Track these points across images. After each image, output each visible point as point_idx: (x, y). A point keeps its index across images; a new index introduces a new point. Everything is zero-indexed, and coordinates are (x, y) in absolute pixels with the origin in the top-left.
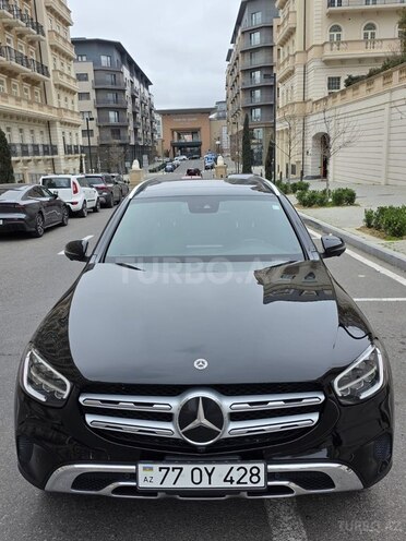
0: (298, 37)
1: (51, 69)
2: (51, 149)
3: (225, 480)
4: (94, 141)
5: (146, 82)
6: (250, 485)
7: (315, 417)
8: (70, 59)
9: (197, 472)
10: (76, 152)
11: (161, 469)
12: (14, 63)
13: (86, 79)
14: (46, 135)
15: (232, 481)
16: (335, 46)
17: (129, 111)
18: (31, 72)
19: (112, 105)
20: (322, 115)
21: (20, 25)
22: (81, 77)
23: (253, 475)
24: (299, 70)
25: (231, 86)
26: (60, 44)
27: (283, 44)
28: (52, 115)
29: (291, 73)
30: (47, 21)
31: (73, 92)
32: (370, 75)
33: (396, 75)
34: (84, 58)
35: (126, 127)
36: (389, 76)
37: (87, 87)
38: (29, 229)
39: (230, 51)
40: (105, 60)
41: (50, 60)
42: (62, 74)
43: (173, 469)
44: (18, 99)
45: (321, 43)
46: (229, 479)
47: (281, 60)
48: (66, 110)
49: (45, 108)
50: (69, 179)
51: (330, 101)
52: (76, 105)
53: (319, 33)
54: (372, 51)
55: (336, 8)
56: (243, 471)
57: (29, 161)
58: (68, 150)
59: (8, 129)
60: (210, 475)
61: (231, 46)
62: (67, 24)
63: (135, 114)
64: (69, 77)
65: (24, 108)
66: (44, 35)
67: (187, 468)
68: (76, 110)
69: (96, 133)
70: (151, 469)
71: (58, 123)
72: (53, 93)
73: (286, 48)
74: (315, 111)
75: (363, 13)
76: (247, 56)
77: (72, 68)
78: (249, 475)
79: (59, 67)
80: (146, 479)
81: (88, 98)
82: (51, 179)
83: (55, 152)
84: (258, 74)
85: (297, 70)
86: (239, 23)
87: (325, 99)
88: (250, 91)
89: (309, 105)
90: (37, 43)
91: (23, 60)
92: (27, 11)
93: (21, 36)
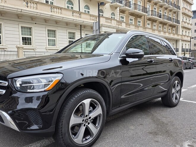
1: (181, 21)
8: (190, 17)
10: (187, 51)
12: (166, 20)
18: (172, 23)
21: (170, 7)
26: (186, 12)
28: (179, 37)
30: (182, 5)
31: (190, 29)
41: (181, 18)
42: (185, 22)
48: (185, 36)
58: (183, 50)
62: (191, 4)
64: (188, 24)
65: (166, 35)
66: (180, 9)
68: (190, 36)
71: (180, 41)
72: (180, 30)
77: (191, 20)
83: (178, 51)
90: (177, 13)
91: (169, 19)
92: (175, 2)
93: (171, 11)
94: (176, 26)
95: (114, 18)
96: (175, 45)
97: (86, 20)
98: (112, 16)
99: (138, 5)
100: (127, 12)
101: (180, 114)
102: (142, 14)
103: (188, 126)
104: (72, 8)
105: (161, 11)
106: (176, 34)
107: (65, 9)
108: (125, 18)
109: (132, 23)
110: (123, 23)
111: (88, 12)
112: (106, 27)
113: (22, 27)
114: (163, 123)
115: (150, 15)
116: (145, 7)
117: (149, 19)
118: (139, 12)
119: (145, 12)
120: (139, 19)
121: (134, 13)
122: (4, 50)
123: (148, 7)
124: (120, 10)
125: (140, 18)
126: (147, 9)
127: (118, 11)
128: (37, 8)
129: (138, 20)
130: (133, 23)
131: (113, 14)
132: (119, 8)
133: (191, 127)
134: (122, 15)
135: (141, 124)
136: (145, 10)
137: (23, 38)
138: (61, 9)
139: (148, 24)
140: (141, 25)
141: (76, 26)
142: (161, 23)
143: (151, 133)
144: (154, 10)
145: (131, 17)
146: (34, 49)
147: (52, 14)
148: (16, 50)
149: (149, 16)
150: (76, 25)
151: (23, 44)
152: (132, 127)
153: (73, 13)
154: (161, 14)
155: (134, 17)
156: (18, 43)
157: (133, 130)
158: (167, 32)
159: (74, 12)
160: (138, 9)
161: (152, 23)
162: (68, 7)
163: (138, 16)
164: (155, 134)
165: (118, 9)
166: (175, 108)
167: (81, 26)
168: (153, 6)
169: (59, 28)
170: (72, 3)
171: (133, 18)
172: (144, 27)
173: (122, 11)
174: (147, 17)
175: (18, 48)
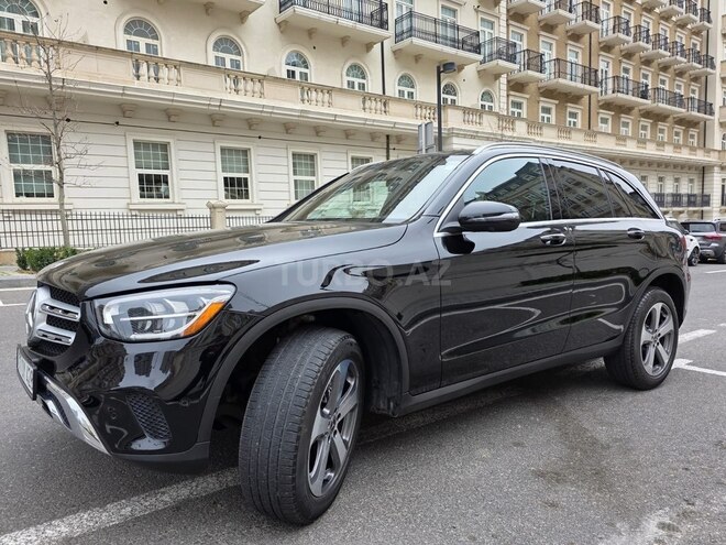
1: (717, 105)
2: (700, 200)
18: (686, 112)
21: (680, 62)
28: (711, 159)
41: (719, 95)
44: (662, 145)
49: (702, 152)
65: (668, 153)
66: (714, 68)
71: (716, 169)
72: (716, 133)
83: (706, 202)
90: (703, 79)
91: (677, 100)
92: (695, 45)
93: (681, 74)
94: (702, 123)
95: (490, 107)
96: (696, 183)
97: (403, 118)
98: (484, 103)
99: (569, 64)
100: (532, 87)
101: (663, 414)
102: (583, 90)
103: (682, 458)
104: (362, 86)
105: (646, 77)
106: (699, 148)
107: (341, 90)
108: (525, 106)
109: (548, 119)
110: (517, 123)
111: (410, 95)
112: (465, 136)
113: (223, 150)
114: (595, 442)
115: (610, 92)
116: (592, 66)
117: (607, 106)
118: (573, 84)
119: (592, 83)
120: (571, 108)
121: (555, 90)
122: (175, 213)
123: (602, 66)
124: (508, 82)
125: (576, 103)
126: (599, 73)
127: (504, 87)
128: (262, 95)
129: (569, 110)
130: (553, 121)
131: (487, 96)
132: (505, 76)
133: (689, 462)
134: (517, 97)
135: (517, 445)
136: (593, 78)
137: (225, 179)
138: (330, 90)
139: (604, 121)
140: (579, 126)
141: (373, 140)
142: (647, 114)
143: (540, 475)
144: (622, 74)
145: (545, 102)
146: (255, 210)
147: (306, 107)
148: (207, 213)
149: (606, 93)
150: (373, 136)
151: (227, 197)
152: (485, 453)
153: (364, 102)
154: (647, 86)
155: (557, 102)
156: (212, 195)
157: (483, 460)
158: (669, 143)
159: (366, 97)
160: (569, 77)
161: (616, 118)
162: (351, 84)
163: (566, 98)
164: (557, 478)
165: (503, 79)
166: (653, 392)
167: (388, 137)
168: (620, 62)
169: (326, 147)
170: (363, 73)
171: (551, 104)
172: (590, 131)
173: (517, 86)
174: (600, 98)
175: (212, 208)
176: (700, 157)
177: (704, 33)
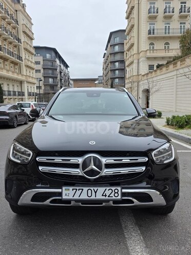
0: (135, 47)
1: (23, 58)
2: (21, 94)
3: (103, 195)
4: (42, 91)
5: (67, 66)
6: (114, 198)
7: (144, 168)
8: (33, 54)
9: (90, 191)
10: (33, 95)
11: (73, 189)
12: (7, 55)
13: (39, 64)
14: (19, 87)
15: (106, 196)
16: (151, 51)
17: (59, 78)
18: (14, 59)
19: (51, 75)
20: (146, 81)
21: (11, 38)
22: (37, 63)
23: (115, 193)
24: (136, 61)
25: (105, 69)
26: (28, 47)
27: (128, 50)
28: (23, 78)
29: (132, 63)
30: (23, 38)
31: (33, 69)
32: (167, 63)
33: (179, 63)
34: (39, 55)
35: (57, 85)
36: (175, 64)
37: (40, 67)
38: (10, 124)
39: (105, 54)
40: (48, 56)
41: (23, 54)
42: (28, 60)
43: (79, 189)
44: (8, 71)
45: (145, 50)
46: (104, 194)
47: (128, 57)
48: (29, 77)
49: (20, 75)
50: (30, 104)
51: (150, 75)
52: (35, 75)
53: (144, 45)
54: (168, 54)
55: (152, 35)
56: (111, 191)
57: (11, 98)
58: (30, 94)
59: (3, 84)
60: (96, 192)
61: (105, 52)
62: (32, 39)
63: (61, 80)
64: (31, 62)
65: (10, 75)
66: (21, 43)
67: (85, 189)
68: (34, 77)
69: (43, 88)
70: (69, 190)
71: (25, 82)
72: (24, 69)
73: (130, 52)
74: (143, 79)
75: (164, 38)
76: (112, 56)
77: (33, 58)
78: (113, 193)
79: (27, 58)
80: (66, 195)
81: (40, 72)
82: (21, 104)
83: (23, 95)
84: (117, 64)
85: (135, 61)
86: (109, 42)
87: (147, 74)
88: (113, 71)
89: (140, 77)
90: (18, 47)
92: (14, 33)
93: (10, 43)
94: (19, 64)
158: (10, 71)
176: (20, 77)
177: (16, 29)
